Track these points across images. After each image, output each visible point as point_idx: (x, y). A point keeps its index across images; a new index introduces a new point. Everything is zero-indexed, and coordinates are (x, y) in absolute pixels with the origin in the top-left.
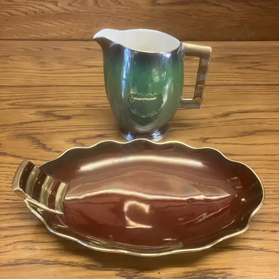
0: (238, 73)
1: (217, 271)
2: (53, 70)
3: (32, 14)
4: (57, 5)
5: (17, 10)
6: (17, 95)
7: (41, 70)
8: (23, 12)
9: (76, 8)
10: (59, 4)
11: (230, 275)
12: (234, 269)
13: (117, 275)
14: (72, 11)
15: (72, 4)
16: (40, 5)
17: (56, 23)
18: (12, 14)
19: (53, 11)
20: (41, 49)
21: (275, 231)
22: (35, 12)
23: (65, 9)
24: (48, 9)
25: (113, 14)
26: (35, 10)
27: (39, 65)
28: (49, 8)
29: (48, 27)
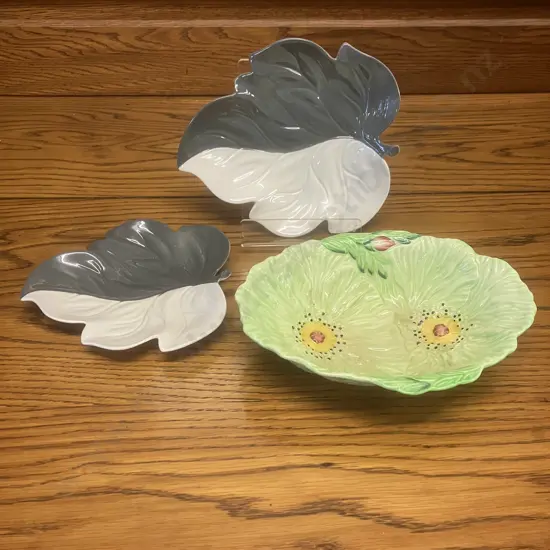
0: (420, 168)
1: (345, 502)
2: (116, 164)
3: (75, 53)
4: (118, 40)
5: (48, 48)
6: (62, 216)
7: (97, 164)
8: (59, 52)
9: (151, 44)
10: (120, 38)
11: (361, 506)
12: (367, 498)
13: (217, 507)
14: (143, 49)
15: (144, 38)
16: (87, 39)
17: (118, 68)
18: (40, 55)
19: (111, 49)
20: (93, 117)
21: (428, 447)
22: (80, 52)
23: (132, 46)
24: (103, 47)
25: (213, 54)
26: (79, 47)
27: (93, 153)
28: (103, 44)
29: (102, 74)
